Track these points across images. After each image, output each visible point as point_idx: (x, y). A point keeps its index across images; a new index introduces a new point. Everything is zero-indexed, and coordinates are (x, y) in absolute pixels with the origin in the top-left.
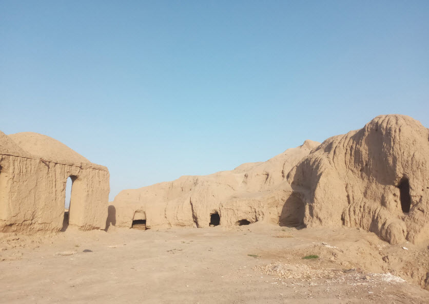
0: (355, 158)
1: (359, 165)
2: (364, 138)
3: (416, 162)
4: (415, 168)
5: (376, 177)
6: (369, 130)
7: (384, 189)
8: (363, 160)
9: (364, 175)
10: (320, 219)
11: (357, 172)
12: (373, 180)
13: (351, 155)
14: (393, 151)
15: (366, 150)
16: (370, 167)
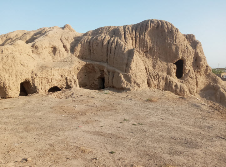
0: (139, 44)
1: (143, 49)
2: (147, 31)
3: (190, 51)
4: (189, 54)
5: (160, 58)
6: (151, 27)
7: (167, 65)
8: (148, 46)
9: (149, 55)
10: (137, 84)
11: (143, 53)
12: (157, 59)
13: (136, 41)
14: (176, 42)
15: (149, 40)
16: (154, 51)
